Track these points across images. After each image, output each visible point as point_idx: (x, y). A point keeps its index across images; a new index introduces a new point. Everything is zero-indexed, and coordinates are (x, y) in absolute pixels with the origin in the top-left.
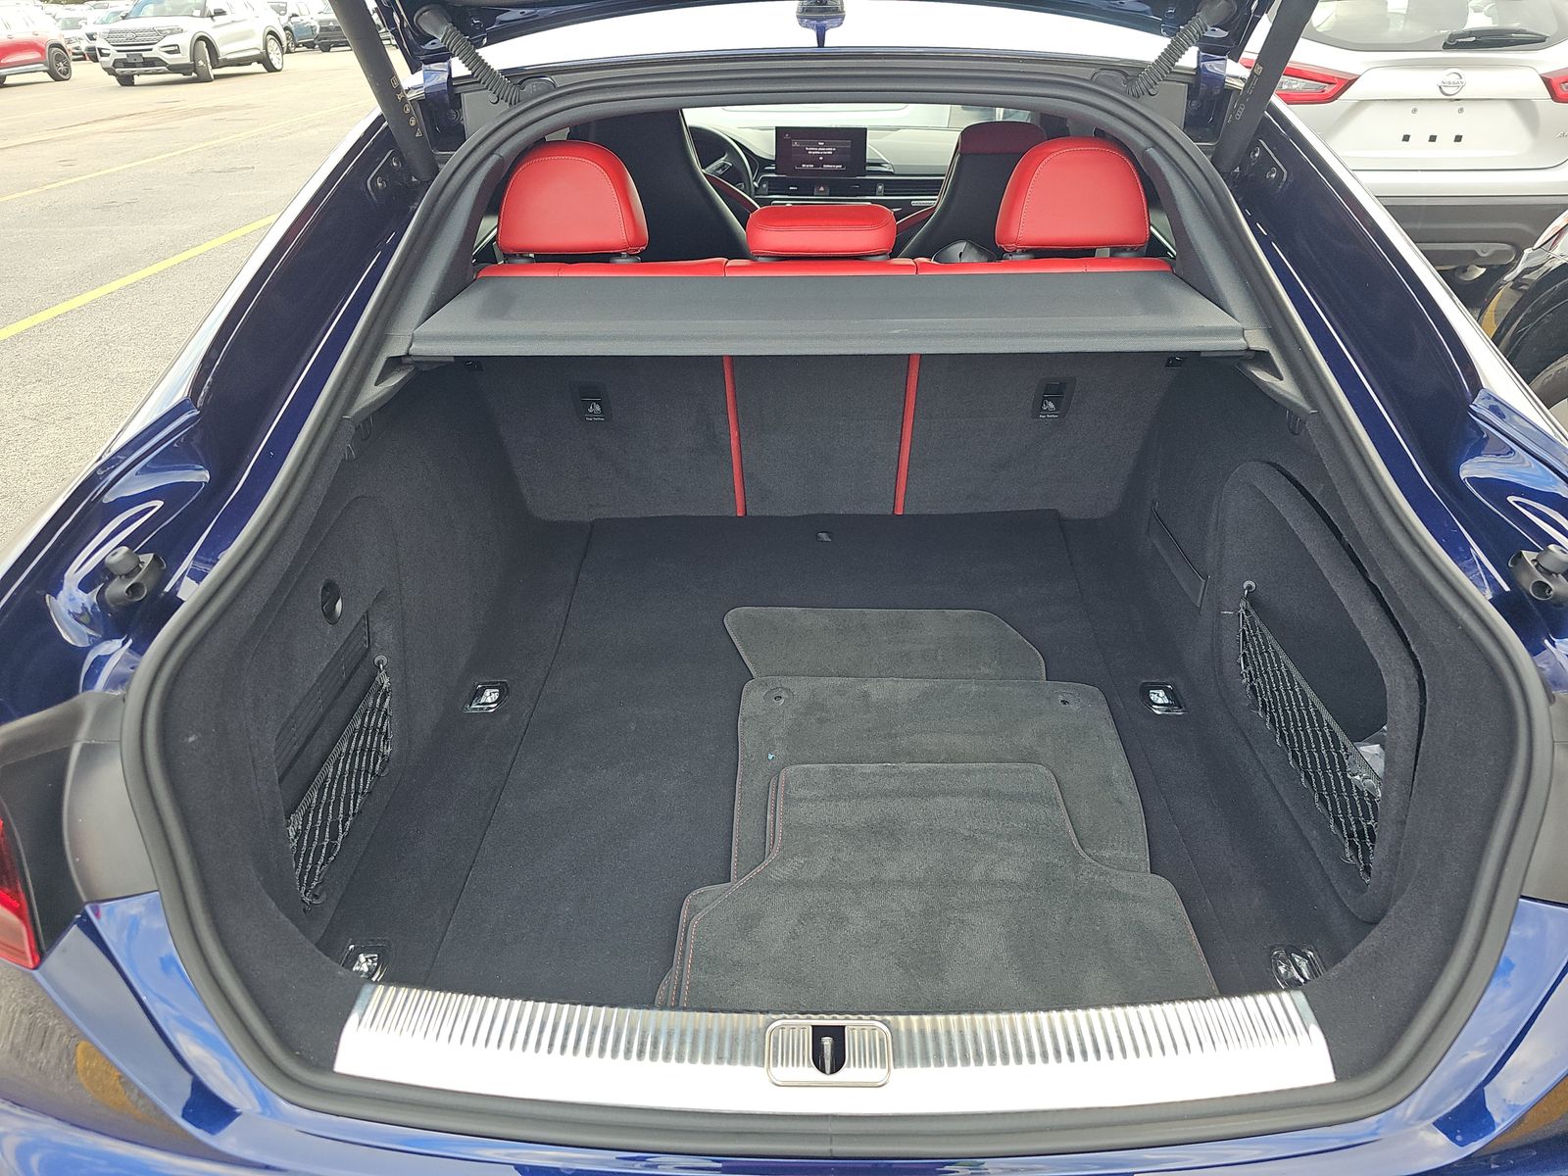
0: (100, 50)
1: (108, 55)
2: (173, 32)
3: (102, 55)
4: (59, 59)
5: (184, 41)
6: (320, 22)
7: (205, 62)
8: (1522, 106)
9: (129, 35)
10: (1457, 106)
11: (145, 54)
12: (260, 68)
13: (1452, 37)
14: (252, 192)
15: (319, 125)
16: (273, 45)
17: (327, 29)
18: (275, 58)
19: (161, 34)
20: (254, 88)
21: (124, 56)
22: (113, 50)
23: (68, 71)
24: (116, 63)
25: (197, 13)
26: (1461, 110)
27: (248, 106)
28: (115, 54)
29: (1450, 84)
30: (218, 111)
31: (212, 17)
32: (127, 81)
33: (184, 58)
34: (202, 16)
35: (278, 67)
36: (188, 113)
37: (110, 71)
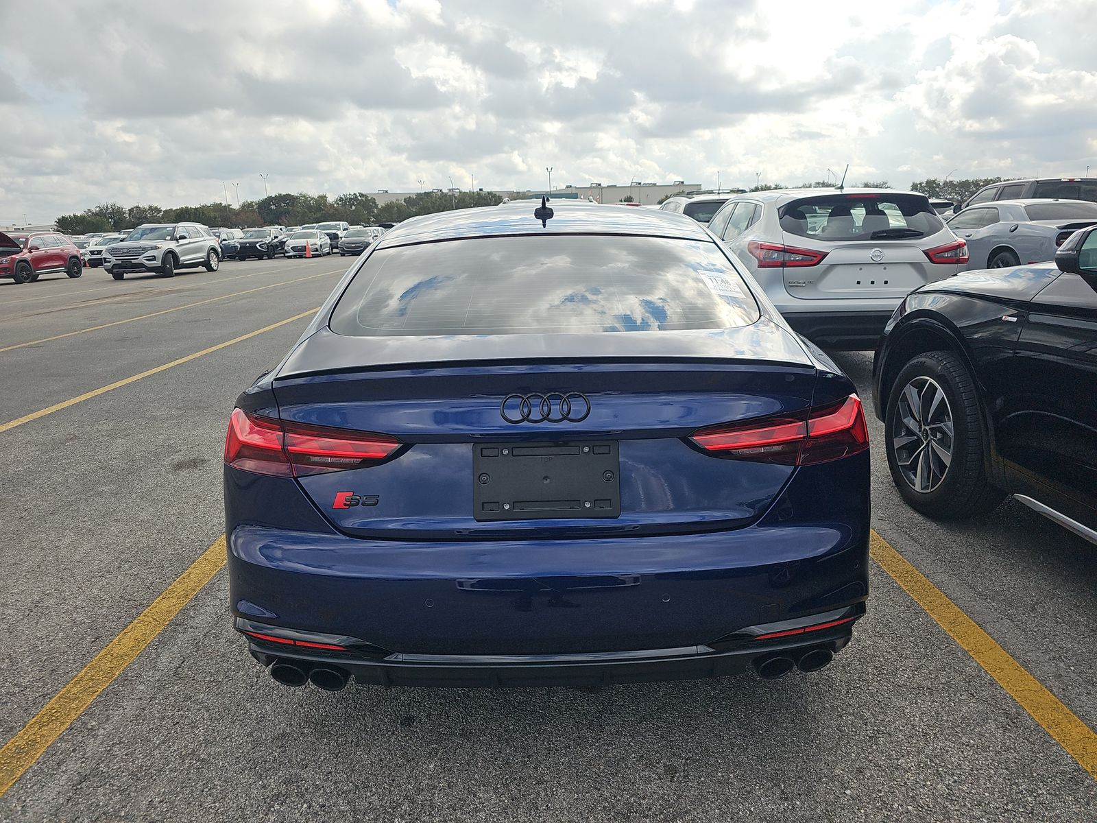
0: (105, 259)
1: (110, 262)
2: (152, 248)
3: (106, 262)
4: (75, 264)
5: (159, 254)
6: (241, 244)
7: (170, 265)
8: (916, 265)
9: (125, 250)
10: (882, 267)
11: (133, 261)
12: (204, 269)
13: (874, 233)
14: (212, 331)
15: (247, 298)
16: (213, 256)
17: (245, 247)
18: (214, 264)
19: (145, 249)
20: (202, 280)
21: (120, 262)
22: (113, 259)
23: (80, 272)
24: (114, 266)
25: (168, 238)
26: (885, 269)
27: (200, 289)
28: (114, 260)
29: (876, 256)
30: (181, 292)
31: (177, 240)
32: (118, 277)
33: (158, 263)
34: (171, 240)
35: (215, 268)
36: (162, 293)
37: (109, 271)
